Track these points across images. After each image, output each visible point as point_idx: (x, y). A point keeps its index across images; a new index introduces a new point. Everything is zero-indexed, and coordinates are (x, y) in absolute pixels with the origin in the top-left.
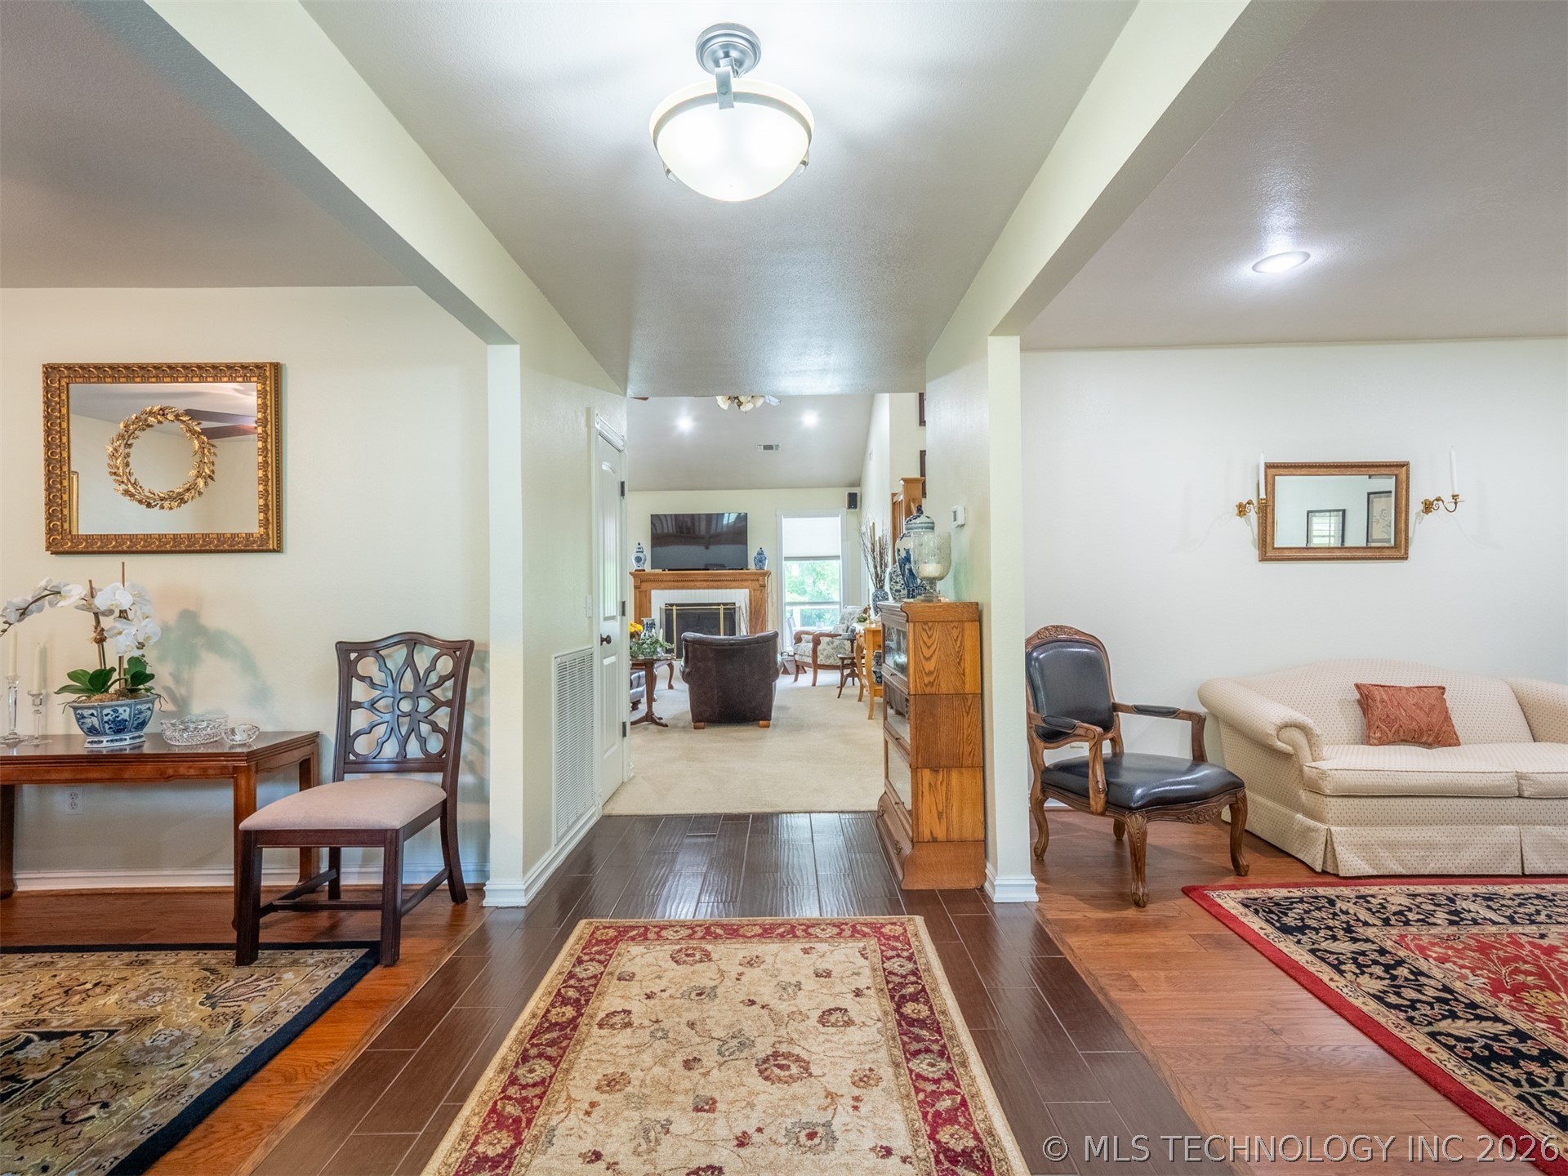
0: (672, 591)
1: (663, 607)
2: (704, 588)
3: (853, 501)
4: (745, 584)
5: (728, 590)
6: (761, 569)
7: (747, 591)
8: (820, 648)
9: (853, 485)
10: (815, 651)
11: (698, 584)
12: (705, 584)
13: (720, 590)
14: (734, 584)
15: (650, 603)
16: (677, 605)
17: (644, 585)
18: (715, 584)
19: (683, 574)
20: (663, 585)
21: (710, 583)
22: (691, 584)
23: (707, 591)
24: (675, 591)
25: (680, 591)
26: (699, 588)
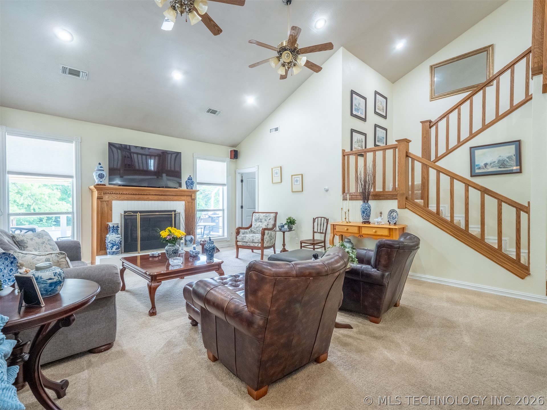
0: (129, 202)
1: (123, 213)
2: (155, 200)
3: (235, 155)
4: (183, 198)
5: (172, 202)
6: (192, 188)
7: (183, 202)
8: (265, 237)
9: (233, 146)
10: (263, 240)
11: (150, 197)
12: (156, 197)
13: (166, 202)
14: (176, 198)
15: (111, 210)
16: (141, 212)
17: (106, 198)
18: (163, 197)
19: (140, 190)
20: (123, 197)
21: (160, 197)
22: (146, 197)
23: (156, 202)
24: (133, 202)
25: (136, 202)
26: (152, 200)
